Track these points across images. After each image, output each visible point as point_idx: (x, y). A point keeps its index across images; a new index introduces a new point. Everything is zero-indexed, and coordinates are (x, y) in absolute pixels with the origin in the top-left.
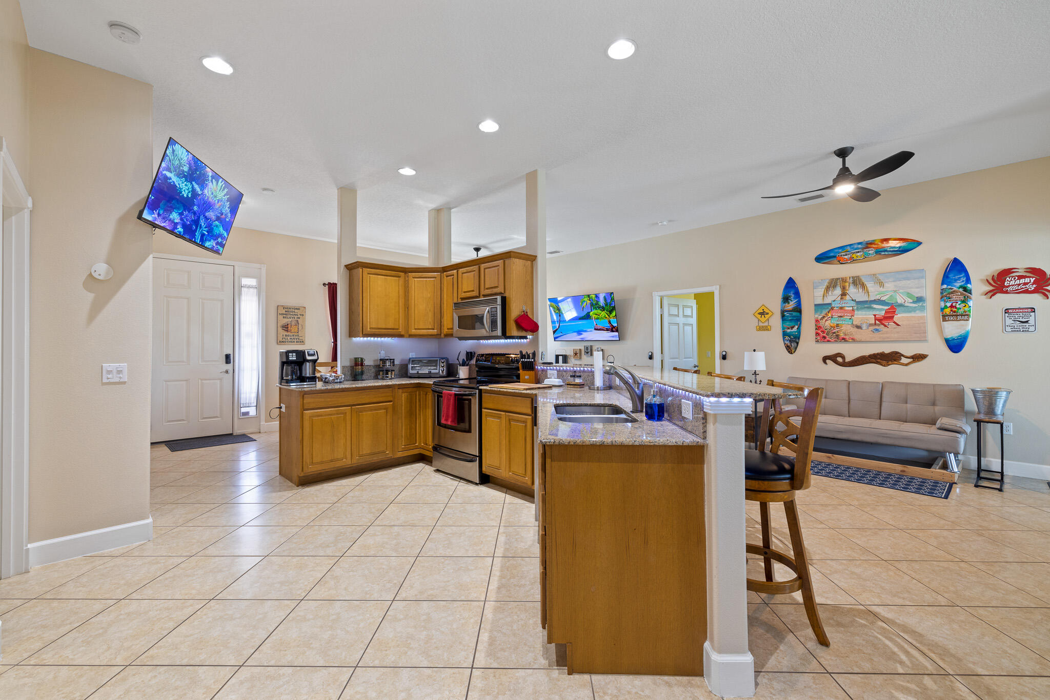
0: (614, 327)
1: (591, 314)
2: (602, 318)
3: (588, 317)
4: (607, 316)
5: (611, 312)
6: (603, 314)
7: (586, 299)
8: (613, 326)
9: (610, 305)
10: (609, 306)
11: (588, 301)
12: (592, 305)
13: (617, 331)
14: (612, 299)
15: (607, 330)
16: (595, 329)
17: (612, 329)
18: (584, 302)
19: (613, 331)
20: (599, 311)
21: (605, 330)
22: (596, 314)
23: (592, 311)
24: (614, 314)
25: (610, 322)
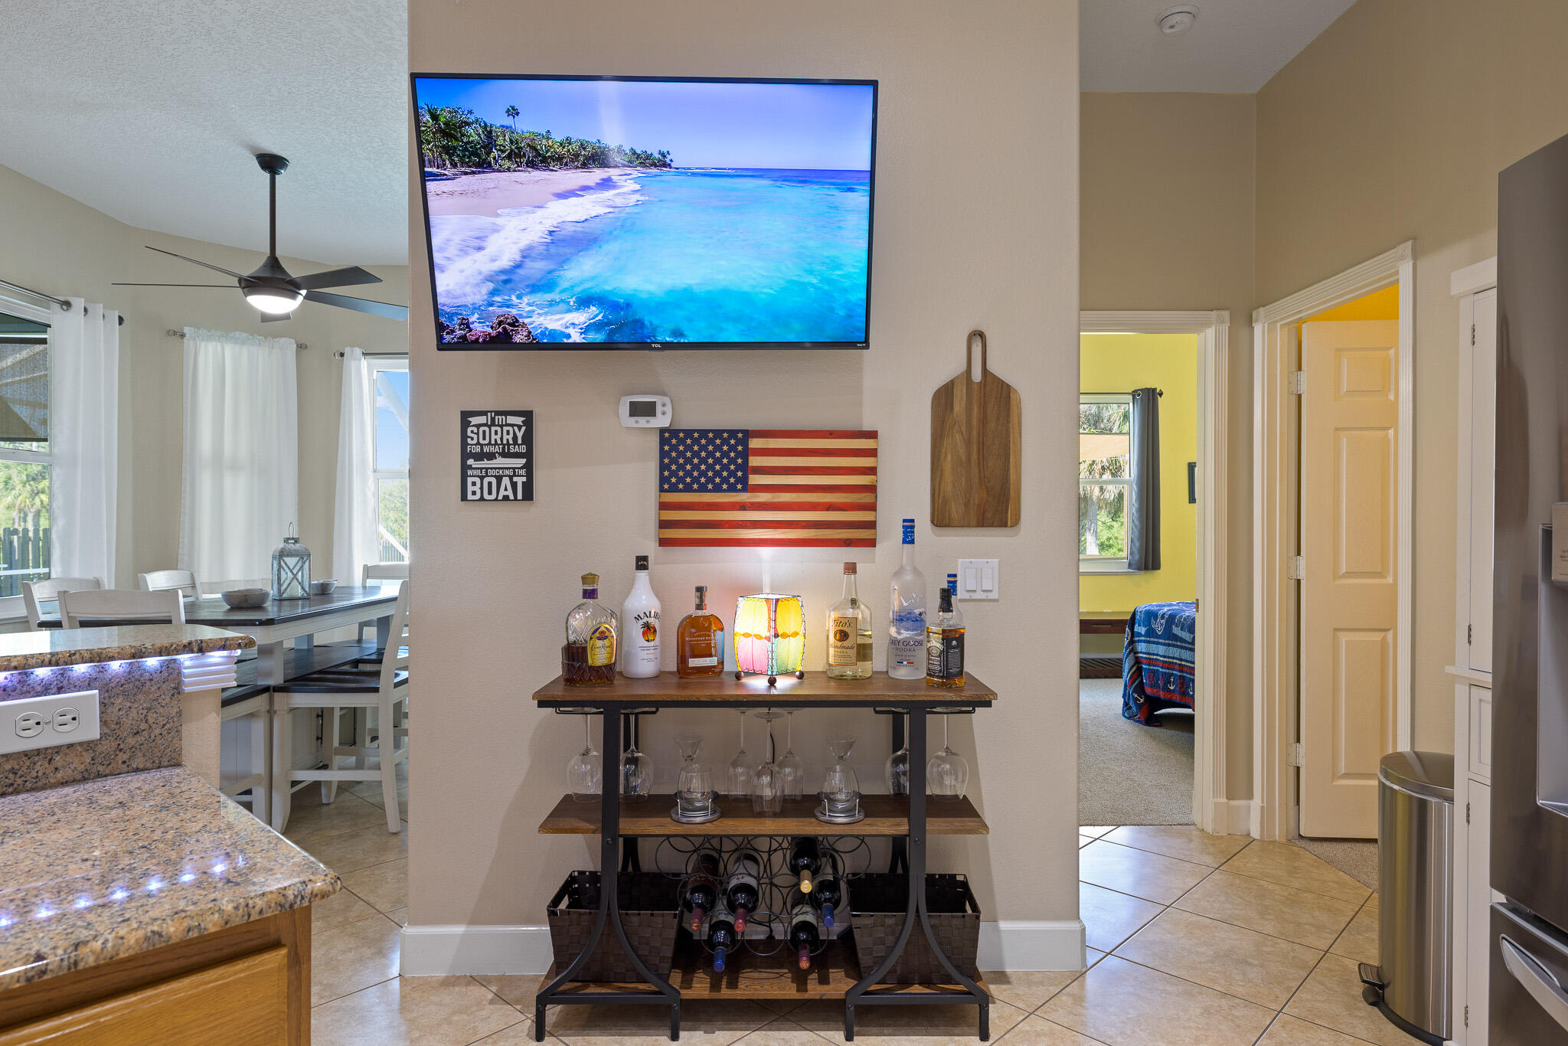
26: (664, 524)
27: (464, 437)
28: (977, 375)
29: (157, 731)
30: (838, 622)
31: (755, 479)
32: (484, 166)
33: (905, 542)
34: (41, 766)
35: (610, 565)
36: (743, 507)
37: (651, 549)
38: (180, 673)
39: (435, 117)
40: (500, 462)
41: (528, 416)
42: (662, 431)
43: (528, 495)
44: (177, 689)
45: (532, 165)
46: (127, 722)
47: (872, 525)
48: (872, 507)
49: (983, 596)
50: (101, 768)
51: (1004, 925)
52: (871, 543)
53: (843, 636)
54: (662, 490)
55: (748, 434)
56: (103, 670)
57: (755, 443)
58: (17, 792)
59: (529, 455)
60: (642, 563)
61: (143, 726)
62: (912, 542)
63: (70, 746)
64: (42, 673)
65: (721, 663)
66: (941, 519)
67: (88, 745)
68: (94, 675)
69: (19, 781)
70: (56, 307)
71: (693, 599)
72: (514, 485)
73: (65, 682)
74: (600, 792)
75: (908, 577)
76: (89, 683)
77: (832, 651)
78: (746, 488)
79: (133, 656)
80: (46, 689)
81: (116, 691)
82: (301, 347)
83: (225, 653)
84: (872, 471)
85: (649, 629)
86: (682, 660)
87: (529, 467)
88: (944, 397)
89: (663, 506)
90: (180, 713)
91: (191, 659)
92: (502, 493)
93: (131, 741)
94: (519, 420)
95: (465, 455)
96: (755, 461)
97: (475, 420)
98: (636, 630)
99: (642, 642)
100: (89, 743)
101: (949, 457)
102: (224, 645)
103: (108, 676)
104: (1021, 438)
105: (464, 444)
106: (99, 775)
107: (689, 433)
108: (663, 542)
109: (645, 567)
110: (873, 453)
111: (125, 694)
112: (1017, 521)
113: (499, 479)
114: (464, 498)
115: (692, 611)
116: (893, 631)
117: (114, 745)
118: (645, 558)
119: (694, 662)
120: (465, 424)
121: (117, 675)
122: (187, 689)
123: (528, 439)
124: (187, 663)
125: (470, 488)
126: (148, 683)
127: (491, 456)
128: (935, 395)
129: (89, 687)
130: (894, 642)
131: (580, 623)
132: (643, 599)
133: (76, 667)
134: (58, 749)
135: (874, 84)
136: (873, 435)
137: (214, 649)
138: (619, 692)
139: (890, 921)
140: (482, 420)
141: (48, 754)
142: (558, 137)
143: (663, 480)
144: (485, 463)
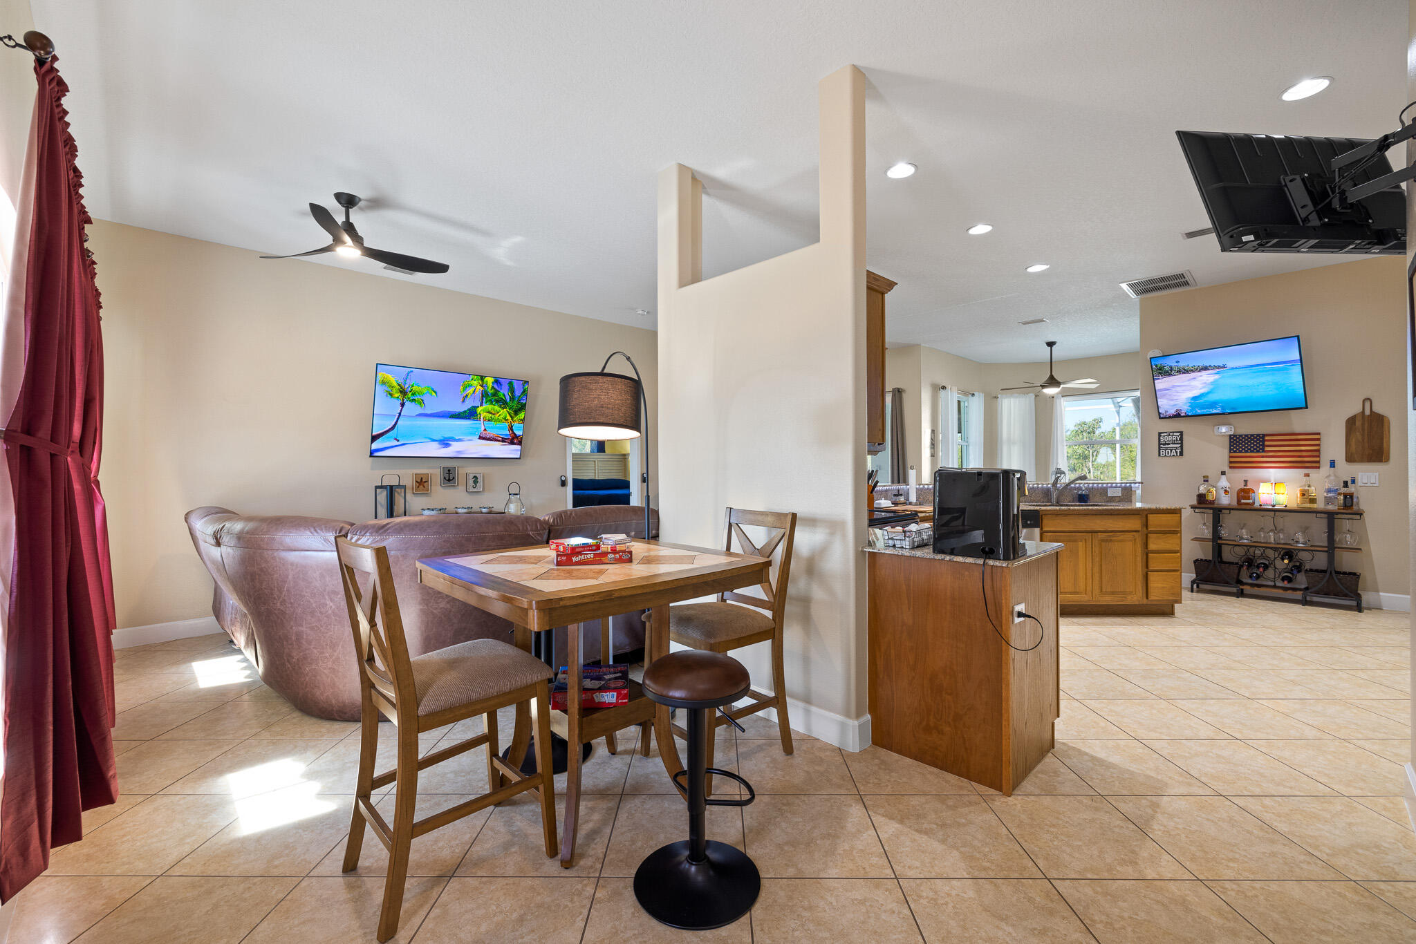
0: (515, 436)
1: (479, 410)
2: (498, 420)
3: (471, 414)
4: (508, 417)
5: (517, 412)
6: (504, 413)
7: (475, 383)
8: (515, 434)
9: (518, 402)
10: (515, 401)
11: (479, 387)
12: (484, 394)
13: (520, 443)
14: (523, 392)
15: (503, 440)
16: (481, 438)
17: (514, 440)
18: (471, 386)
19: (512, 443)
20: (497, 408)
21: (499, 441)
22: (489, 412)
23: (482, 405)
24: (522, 415)
25: (511, 428)
26: (1231, 462)
27: (1159, 439)
28: (1367, 412)
30: (1301, 491)
31: (1267, 449)
32: (1170, 375)
33: (1331, 467)
35: (1212, 475)
36: (1263, 457)
37: (1226, 469)
39: (1156, 366)
40: (1171, 445)
41: (1181, 433)
42: (1230, 435)
43: (1181, 454)
44: (1132, 490)
45: (1184, 373)
47: (1318, 462)
48: (1319, 456)
49: (1371, 485)
50: (1123, 499)
51: (1381, 594)
52: (1318, 468)
53: (1303, 495)
54: (1230, 452)
55: (1264, 435)
57: (1267, 438)
59: (1182, 443)
60: (1223, 473)
62: (1334, 467)
63: (1117, 495)
65: (1254, 503)
66: (1350, 459)
67: (1120, 496)
69: (1112, 499)
70: (970, 396)
71: (1243, 484)
72: (1176, 452)
74: (1211, 537)
75: (1332, 478)
77: (1299, 499)
78: (1264, 451)
80: (1114, 487)
82: (1036, 396)
84: (1319, 445)
85: (1226, 492)
86: (1239, 501)
87: (1182, 447)
88: (1351, 422)
89: (1231, 457)
92: (1172, 454)
93: (1128, 495)
94: (1178, 434)
95: (1160, 444)
96: (1267, 443)
97: (1162, 435)
98: (1222, 492)
99: (1224, 495)
101: (1354, 440)
104: (1389, 432)
105: (1159, 441)
107: (1241, 436)
108: (1231, 467)
109: (1224, 474)
110: (1319, 439)
112: (1387, 460)
113: (1171, 450)
114: (1159, 455)
115: (1243, 487)
116: (1325, 494)
117: (1125, 496)
118: (1225, 472)
119: (1243, 501)
120: (1160, 435)
123: (1181, 439)
124: (1133, 485)
125: (1161, 453)
127: (1169, 444)
128: (1347, 421)
129: (1119, 488)
130: (1326, 497)
131: (1202, 489)
132: (1224, 482)
135: (1298, 337)
136: (1319, 434)
138: (1215, 506)
139: (1321, 576)
140: (1166, 434)
142: (1190, 366)
143: (1230, 449)
144: (1167, 446)
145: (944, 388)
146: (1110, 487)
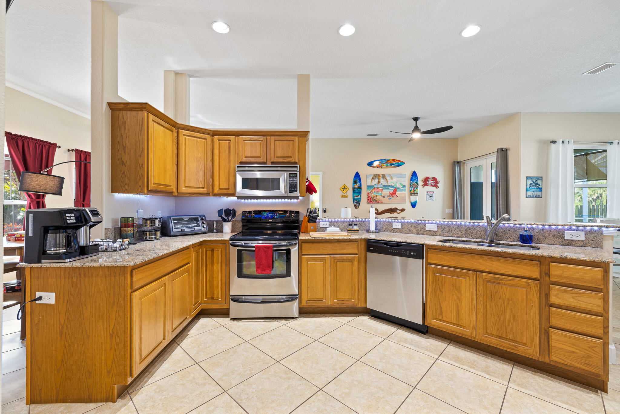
29: (597, 241)
34: (573, 243)
38: (602, 231)
44: (602, 234)
46: (590, 238)
50: (585, 245)
56: (585, 228)
58: (569, 246)
61: (594, 240)
63: (579, 240)
64: (574, 227)
67: (582, 241)
68: (584, 229)
69: (570, 244)
73: (578, 230)
76: (583, 230)
79: (591, 227)
80: (574, 230)
81: (588, 232)
83: (614, 229)
90: (602, 239)
91: (605, 229)
93: (591, 242)
100: (583, 240)
102: (613, 227)
103: (586, 230)
106: (584, 246)
111: (590, 233)
117: (588, 242)
121: (588, 230)
122: (604, 234)
124: (604, 230)
126: (595, 232)
129: (583, 231)
133: (580, 227)
134: (577, 240)
137: (610, 227)
141: (575, 241)
145: (553, 142)
146: (567, 230)
